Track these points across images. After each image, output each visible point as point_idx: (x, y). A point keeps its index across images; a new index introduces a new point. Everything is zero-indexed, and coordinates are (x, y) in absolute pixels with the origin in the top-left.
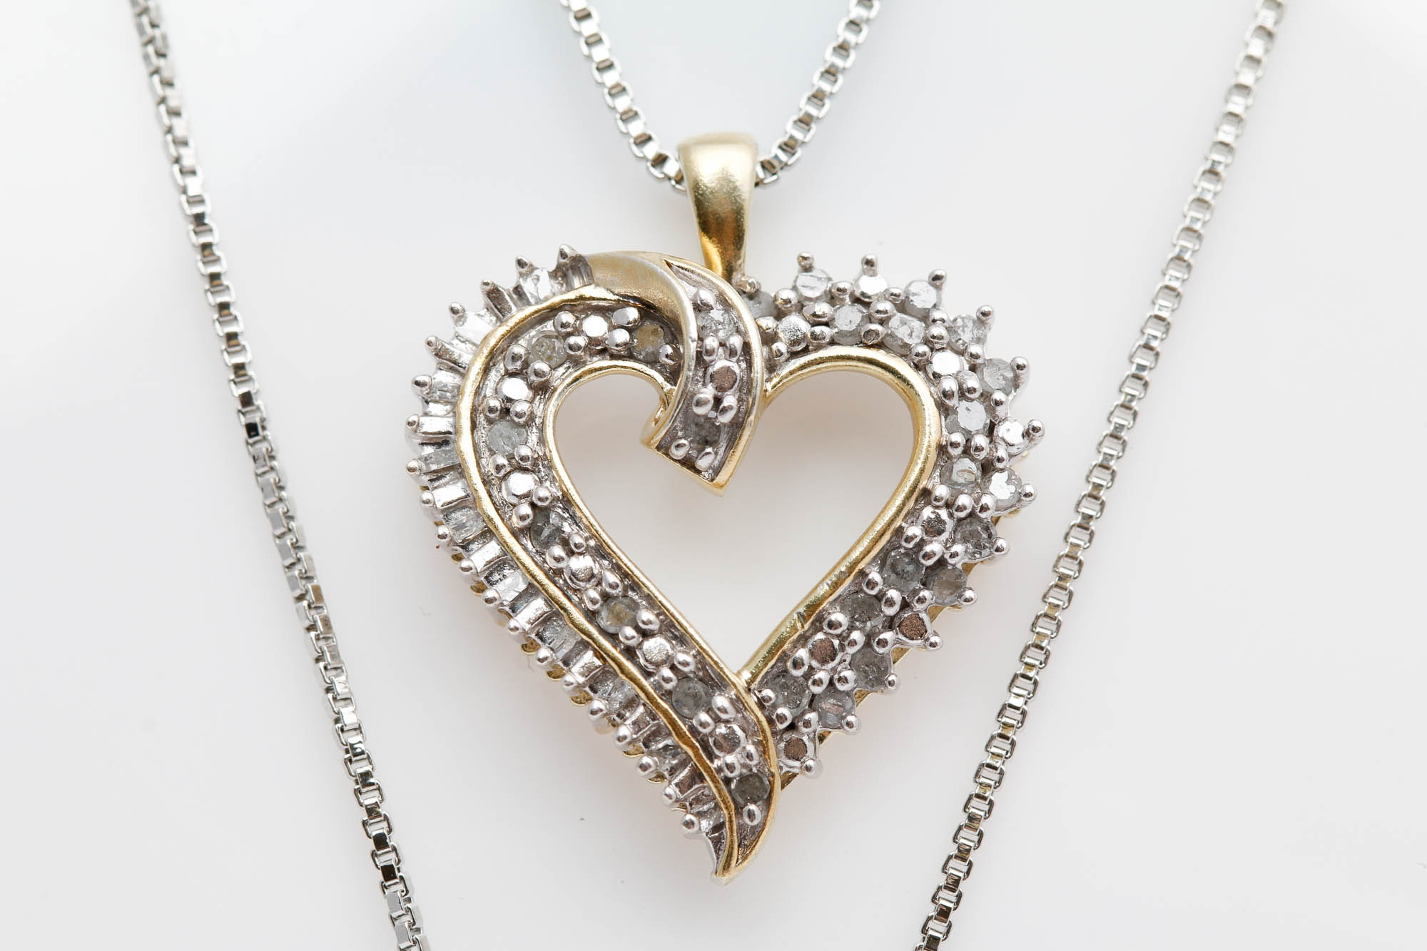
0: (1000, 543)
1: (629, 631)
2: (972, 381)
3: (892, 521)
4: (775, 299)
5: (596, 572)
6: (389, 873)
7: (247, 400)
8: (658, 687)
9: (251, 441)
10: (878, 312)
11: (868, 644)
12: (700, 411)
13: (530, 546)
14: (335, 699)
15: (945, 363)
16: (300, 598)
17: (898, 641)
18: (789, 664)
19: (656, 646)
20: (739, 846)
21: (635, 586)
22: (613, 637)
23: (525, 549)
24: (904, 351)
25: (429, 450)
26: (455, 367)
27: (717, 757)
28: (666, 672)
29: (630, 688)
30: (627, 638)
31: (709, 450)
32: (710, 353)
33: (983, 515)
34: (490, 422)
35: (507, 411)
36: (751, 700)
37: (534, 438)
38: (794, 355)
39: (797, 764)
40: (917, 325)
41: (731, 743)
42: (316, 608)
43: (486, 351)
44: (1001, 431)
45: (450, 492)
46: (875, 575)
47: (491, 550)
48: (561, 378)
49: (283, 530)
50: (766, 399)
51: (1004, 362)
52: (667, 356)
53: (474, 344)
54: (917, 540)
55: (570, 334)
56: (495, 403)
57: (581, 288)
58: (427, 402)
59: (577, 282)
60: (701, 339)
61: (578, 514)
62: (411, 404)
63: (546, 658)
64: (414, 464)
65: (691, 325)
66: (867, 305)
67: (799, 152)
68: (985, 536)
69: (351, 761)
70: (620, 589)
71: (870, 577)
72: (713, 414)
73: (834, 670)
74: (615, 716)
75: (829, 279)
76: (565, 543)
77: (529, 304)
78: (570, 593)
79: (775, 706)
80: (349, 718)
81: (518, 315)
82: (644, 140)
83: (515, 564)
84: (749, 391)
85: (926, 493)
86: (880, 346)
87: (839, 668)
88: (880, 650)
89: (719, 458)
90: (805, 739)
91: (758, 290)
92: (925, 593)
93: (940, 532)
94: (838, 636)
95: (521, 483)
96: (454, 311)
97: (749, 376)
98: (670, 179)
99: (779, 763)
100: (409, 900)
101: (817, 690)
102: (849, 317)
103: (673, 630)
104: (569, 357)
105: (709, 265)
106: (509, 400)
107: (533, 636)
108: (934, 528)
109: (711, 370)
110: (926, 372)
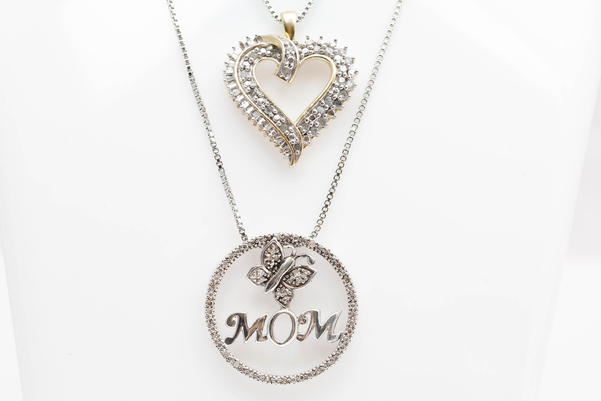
0: (349, 95)
1: (271, 113)
2: (343, 61)
3: (327, 90)
4: (301, 45)
5: (264, 101)
6: (220, 167)
7: (189, 68)
8: (277, 125)
9: (190, 77)
10: (323, 47)
11: (322, 117)
12: (286, 67)
13: (250, 97)
14: (208, 131)
15: (337, 58)
16: (201, 109)
17: (328, 116)
18: (305, 120)
19: (277, 117)
20: (295, 159)
21: (273, 104)
22: (268, 115)
23: (249, 97)
24: (329, 55)
25: (228, 77)
26: (233, 59)
27: (290, 140)
28: (279, 122)
29: (271, 126)
30: (271, 115)
31: (288, 75)
32: (288, 55)
33: (346, 89)
34: (241, 71)
35: (245, 68)
36: (297, 128)
37: (250, 73)
38: (305, 56)
39: (307, 142)
40: (331, 50)
41: (292, 137)
42: (204, 112)
43: (240, 56)
44: (349, 72)
45: (233, 85)
46: (323, 102)
47: (242, 97)
48: (256, 61)
49: (197, 95)
50: (300, 66)
51: (350, 58)
52: (279, 56)
53: (237, 55)
54: (332, 94)
55: (258, 52)
56: (243, 67)
57: (260, 43)
58: (228, 67)
59: (259, 42)
60: (286, 52)
61: (260, 89)
62: (225, 68)
63: (254, 119)
64: (225, 80)
65: (284, 49)
66: (321, 46)
67: (306, 15)
68: (346, 94)
69: (212, 144)
70: (269, 105)
71: (322, 102)
72: (288, 68)
73: (315, 122)
74: (268, 132)
75: (313, 41)
76: (257, 95)
77: (249, 46)
78: (258, 106)
79: (302, 130)
80: (211, 134)
81: (246, 48)
82: (273, 12)
83: (247, 100)
84: (296, 63)
85: (334, 84)
86: (324, 54)
87: (316, 122)
88: (324, 118)
89: (290, 77)
90: (309, 137)
91: (297, 43)
92: (334, 106)
93: (337, 93)
94: (315, 114)
95: (248, 83)
96: (233, 48)
97: (296, 60)
98: (278, 21)
99: (303, 142)
100: (224, 173)
101: (311, 126)
102: (317, 48)
103: (280, 113)
104: (258, 57)
105: (287, 37)
106: (245, 66)
107: (251, 115)
108: (335, 92)
109: (288, 58)
110: (333, 59)
